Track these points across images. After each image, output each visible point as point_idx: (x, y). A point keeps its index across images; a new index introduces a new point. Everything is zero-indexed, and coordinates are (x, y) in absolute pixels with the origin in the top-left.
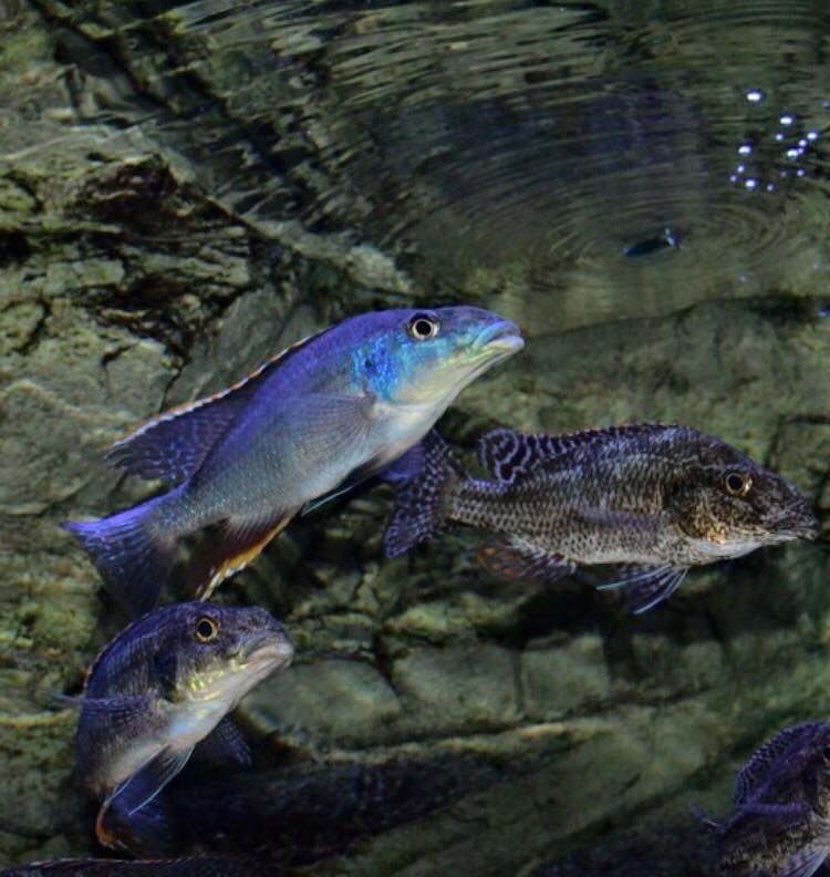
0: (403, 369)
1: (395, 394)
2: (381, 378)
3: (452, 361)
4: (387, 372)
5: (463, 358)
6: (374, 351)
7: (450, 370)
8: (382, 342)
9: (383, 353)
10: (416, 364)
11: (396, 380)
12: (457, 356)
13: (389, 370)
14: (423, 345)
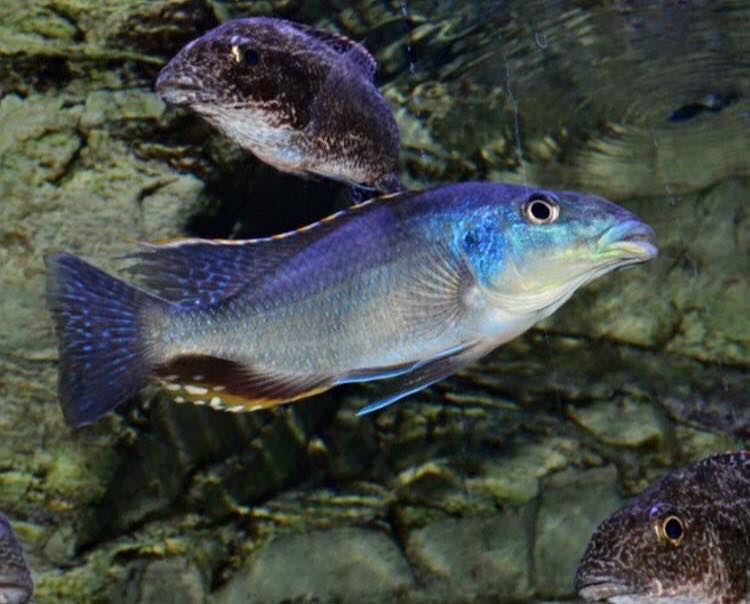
0: (511, 251)
1: (497, 280)
2: (483, 258)
3: (570, 252)
4: (490, 252)
5: (583, 252)
6: (478, 226)
7: (566, 262)
8: (489, 218)
9: (489, 229)
10: (527, 247)
11: (500, 264)
12: (576, 248)
13: (493, 251)
14: (538, 229)
